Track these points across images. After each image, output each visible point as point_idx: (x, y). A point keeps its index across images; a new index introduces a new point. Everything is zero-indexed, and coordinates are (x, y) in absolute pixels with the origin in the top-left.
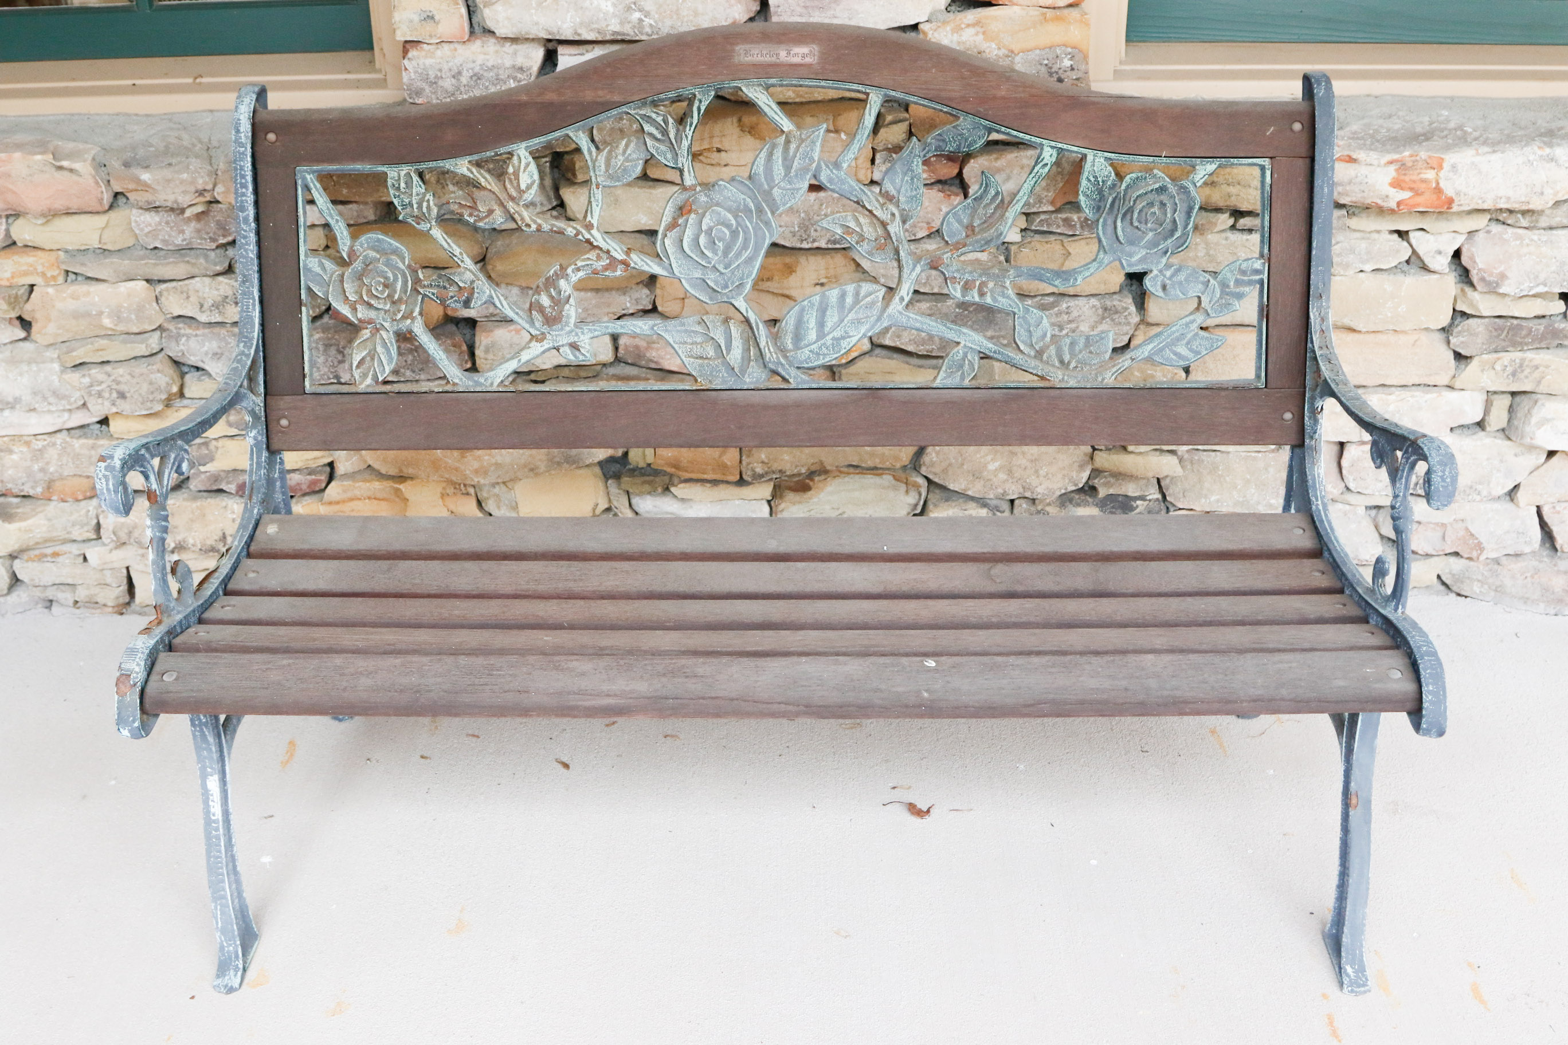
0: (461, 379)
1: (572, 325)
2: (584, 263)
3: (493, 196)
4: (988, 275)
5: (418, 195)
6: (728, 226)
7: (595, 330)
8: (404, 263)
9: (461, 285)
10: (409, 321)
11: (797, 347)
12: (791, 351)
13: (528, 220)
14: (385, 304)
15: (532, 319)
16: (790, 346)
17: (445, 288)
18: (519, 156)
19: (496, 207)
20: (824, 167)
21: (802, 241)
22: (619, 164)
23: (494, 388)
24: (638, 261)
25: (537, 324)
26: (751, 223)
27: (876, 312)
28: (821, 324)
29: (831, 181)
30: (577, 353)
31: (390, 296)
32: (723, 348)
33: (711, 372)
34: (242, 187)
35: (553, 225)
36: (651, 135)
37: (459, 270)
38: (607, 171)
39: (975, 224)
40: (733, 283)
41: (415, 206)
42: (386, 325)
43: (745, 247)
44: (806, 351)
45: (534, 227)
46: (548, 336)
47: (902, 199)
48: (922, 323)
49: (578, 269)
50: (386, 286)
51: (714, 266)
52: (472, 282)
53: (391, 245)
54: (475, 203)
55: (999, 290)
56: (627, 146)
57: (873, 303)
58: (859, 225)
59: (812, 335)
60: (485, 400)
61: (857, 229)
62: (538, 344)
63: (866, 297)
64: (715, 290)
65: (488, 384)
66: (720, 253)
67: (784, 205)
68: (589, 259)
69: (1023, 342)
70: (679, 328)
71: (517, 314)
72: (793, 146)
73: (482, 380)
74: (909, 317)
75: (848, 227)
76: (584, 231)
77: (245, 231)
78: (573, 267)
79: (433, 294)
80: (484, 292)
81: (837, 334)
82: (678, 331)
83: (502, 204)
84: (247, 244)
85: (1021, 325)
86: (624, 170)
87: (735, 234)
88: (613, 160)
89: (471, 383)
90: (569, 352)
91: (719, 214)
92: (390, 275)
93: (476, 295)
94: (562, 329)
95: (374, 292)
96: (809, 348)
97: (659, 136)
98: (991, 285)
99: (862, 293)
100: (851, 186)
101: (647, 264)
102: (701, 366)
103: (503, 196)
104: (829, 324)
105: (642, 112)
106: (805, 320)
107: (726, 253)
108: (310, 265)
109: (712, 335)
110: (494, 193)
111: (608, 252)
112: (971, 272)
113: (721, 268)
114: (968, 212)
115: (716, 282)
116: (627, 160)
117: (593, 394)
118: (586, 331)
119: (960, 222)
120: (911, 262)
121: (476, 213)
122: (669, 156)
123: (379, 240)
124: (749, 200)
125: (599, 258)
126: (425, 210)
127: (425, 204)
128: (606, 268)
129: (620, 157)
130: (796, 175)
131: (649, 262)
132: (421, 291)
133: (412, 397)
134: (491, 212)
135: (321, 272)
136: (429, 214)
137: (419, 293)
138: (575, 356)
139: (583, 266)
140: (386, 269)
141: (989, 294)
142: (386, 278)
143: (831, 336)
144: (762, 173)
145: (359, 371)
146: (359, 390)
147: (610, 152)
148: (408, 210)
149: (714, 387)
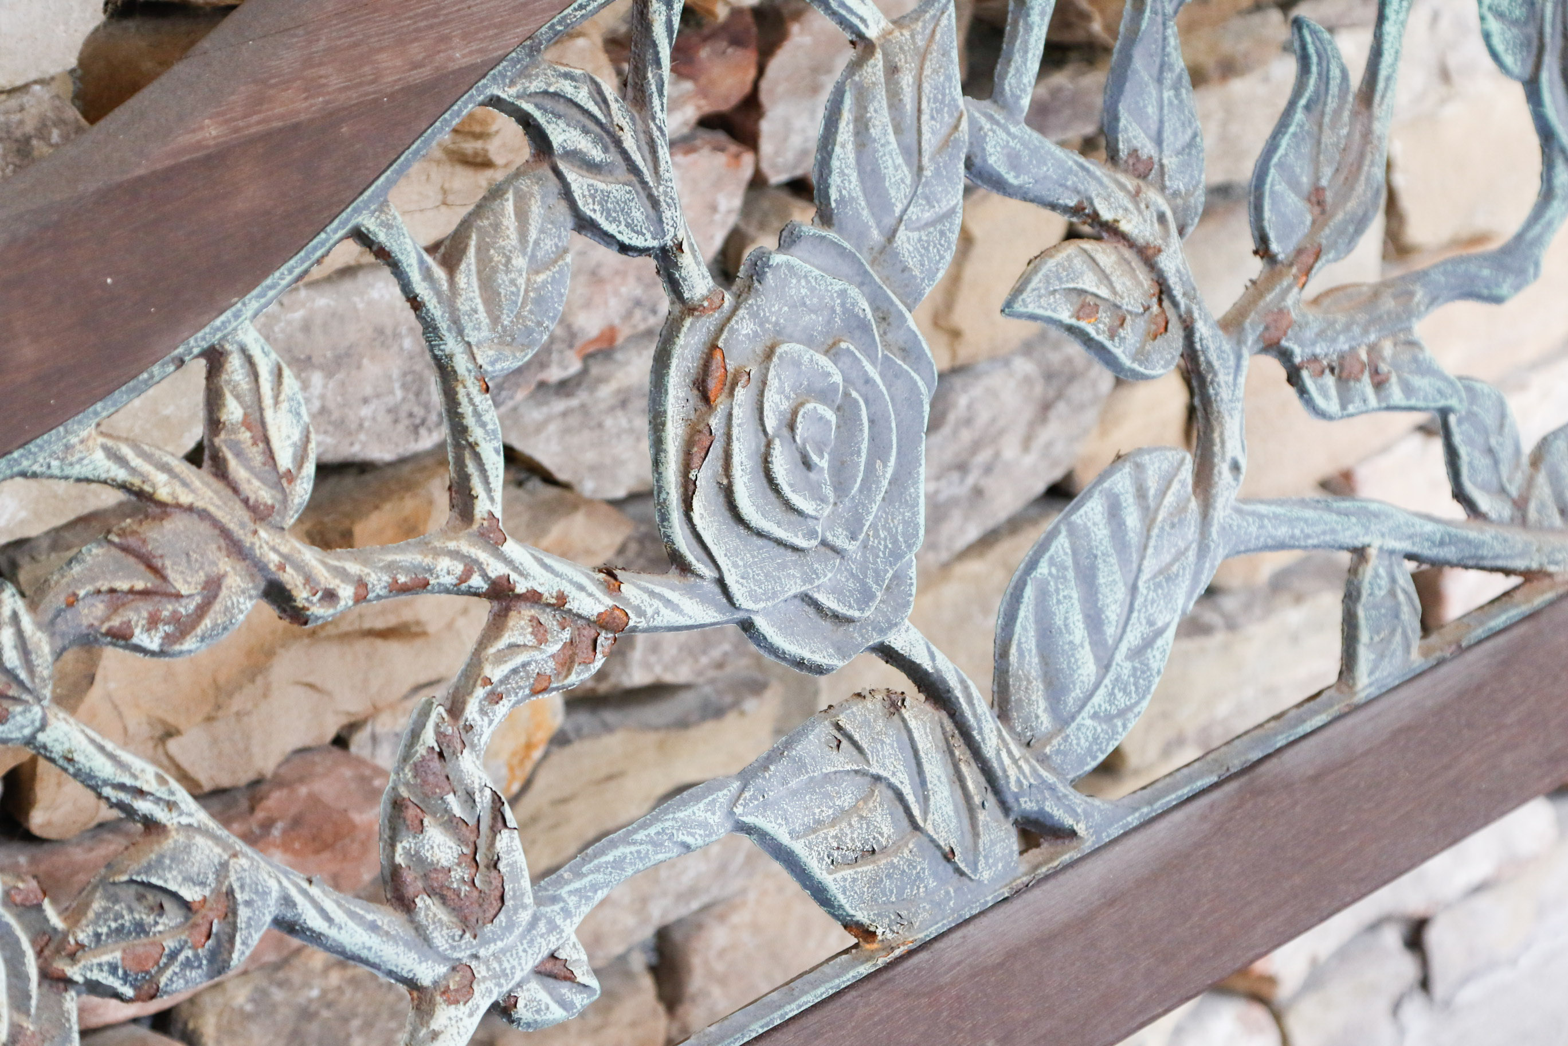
1: (529, 900)
2: (504, 669)
3: (204, 528)
4: (1375, 321)
6: (824, 395)
7: (595, 888)
9: (190, 894)
11: (1063, 721)
12: (1049, 737)
13: (326, 579)
15: (420, 930)
16: (1045, 722)
17: (140, 928)
18: (243, 350)
19: (225, 565)
20: (987, 126)
21: (415, 429)
22: (521, 282)
24: (650, 605)
25: (440, 940)
26: (874, 363)
27: (1191, 532)
28: (1094, 621)
29: (1014, 161)
30: (564, 990)
32: (911, 799)
33: (901, 890)
35: (390, 567)
36: (574, 156)
37: (168, 844)
38: (495, 320)
39: (1324, 182)
40: (878, 577)
43: (878, 451)
44: (1084, 719)
45: (346, 593)
46: (480, 971)
47: (1170, 161)
48: (1291, 521)
49: (495, 698)
51: (824, 543)
52: (223, 868)
54: (157, 571)
55: (1405, 356)
56: (522, 216)
57: (1181, 509)
58: (1105, 277)
59: (1087, 667)
61: (1104, 292)
62: (463, 1010)
63: (1163, 493)
64: (837, 618)
66: (828, 491)
67: (932, 279)
68: (513, 647)
69: (1484, 487)
70: (793, 784)
71: (374, 927)
72: (906, 80)
74: (1261, 517)
75: (1082, 292)
76: (482, 556)
78: (480, 692)
79: (113, 969)
80: (265, 894)
81: (1133, 637)
82: (794, 793)
83: (237, 549)
85: (1470, 442)
86: (539, 301)
87: (846, 411)
88: (502, 278)
90: (544, 996)
91: (797, 363)
93: (243, 913)
94: (510, 926)
96: (1089, 709)
97: (596, 154)
98: (1388, 348)
99: (1152, 486)
100: (1060, 164)
101: (668, 602)
102: (875, 882)
103: (233, 516)
104: (1113, 613)
105: (536, 85)
106: (1059, 622)
107: (841, 487)
109: (875, 770)
110: (204, 515)
111: (560, 603)
112: (1347, 328)
113: (840, 541)
114: (1306, 149)
115: (837, 591)
116: (536, 267)
118: (572, 901)
119: (1294, 184)
120: (1227, 347)
121: (167, 609)
122: (638, 214)
124: (854, 292)
125: (540, 633)
126: (11, 658)
128: (567, 661)
129: (520, 262)
130: (937, 172)
131: (668, 594)
132: (75, 973)
134: (213, 587)
136: (31, 672)
137: (68, 982)
138: (563, 1004)
139: (505, 681)
141: (1394, 379)
143: (1123, 648)
144: (858, 192)
147: (482, 250)
149: (922, 936)
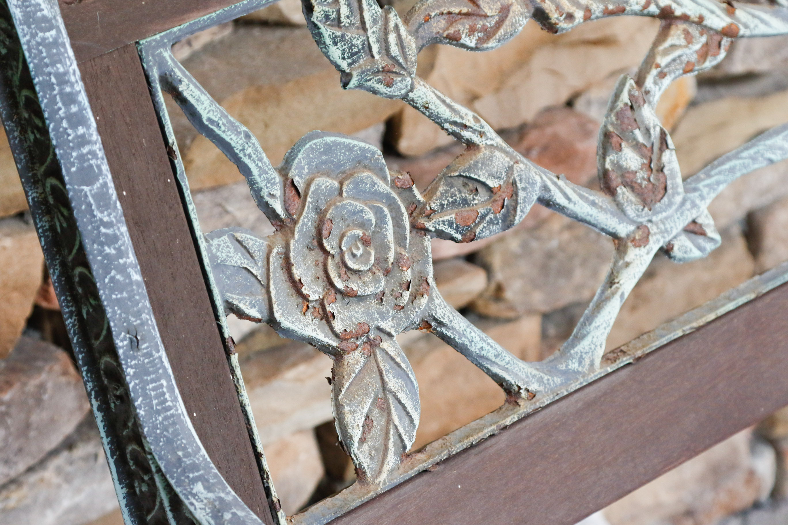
0: (540, 381)
1: (681, 189)
2: (668, 59)
5: (375, 22)
7: (718, 183)
8: (384, 179)
9: (492, 183)
10: (424, 301)
13: (568, 7)
14: (377, 281)
15: (619, 205)
17: (465, 202)
23: (599, 371)
24: (752, 22)
25: (630, 211)
30: (701, 240)
31: (382, 260)
34: (74, 126)
37: (480, 155)
41: (375, 48)
42: (387, 325)
45: (579, 15)
46: (653, 229)
49: (662, 75)
50: (366, 242)
52: (510, 169)
53: (350, 149)
54: (474, 2)
60: (589, 405)
62: (643, 251)
65: (586, 369)
68: (673, 47)
71: (593, 204)
73: (574, 365)
77: (108, 225)
78: (654, 71)
79: (451, 224)
80: (533, 184)
84: (121, 254)
89: (558, 380)
90: (689, 244)
92: (370, 216)
93: (521, 194)
94: (670, 204)
95: (351, 264)
101: (762, 21)
108: (222, 255)
111: (700, 21)
117: (747, 308)
118: (705, 191)
121: (480, 24)
123: (328, 149)
125: (689, 38)
126: (395, 50)
127: (392, 38)
128: (704, 54)
131: (763, 15)
132: (430, 225)
133: (472, 459)
134: (505, 11)
135: (246, 263)
136: (405, 58)
137: (426, 231)
138: (700, 249)
139: (668, 65)
140: (359, 205)
142: (363, 225)
145: (366, 447)
146: (380, 489)
148: (363, 60)
